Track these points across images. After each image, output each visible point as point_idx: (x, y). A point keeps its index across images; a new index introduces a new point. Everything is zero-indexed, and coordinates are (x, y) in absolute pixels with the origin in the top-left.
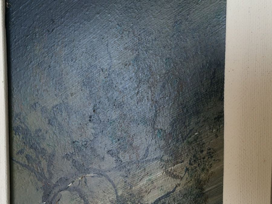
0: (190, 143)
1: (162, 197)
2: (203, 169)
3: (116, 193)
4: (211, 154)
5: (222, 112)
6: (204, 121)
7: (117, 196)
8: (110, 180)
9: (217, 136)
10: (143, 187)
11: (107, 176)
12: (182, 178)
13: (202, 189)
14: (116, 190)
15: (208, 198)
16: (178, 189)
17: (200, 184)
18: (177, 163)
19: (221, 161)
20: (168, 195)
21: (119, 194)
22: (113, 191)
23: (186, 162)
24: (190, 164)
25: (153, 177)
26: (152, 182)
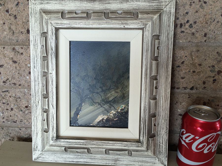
0: (121, 84)
1: (114, 98)
2: (124, 90)
3: (102, 98)
4: (126, 87)
5: (129, 76)
6: (125, 79)
7: (102, 99)
8: (100, 95)
9: (128, 82)
10: (109, 96)
11: (99, 94)
12: (119, 93)
13: (124, 95)
14: (102, 97)
15: (125, 97)
16: (118, 96)
17: (124, 94)
18: (118, 89)
19: (129, 88)
20: (115, 97)
21: (103, 98)
22: (101, 98)
23: (120, 89)
24: (121, 89)
25: (112, 93)
26: (111, 95)
